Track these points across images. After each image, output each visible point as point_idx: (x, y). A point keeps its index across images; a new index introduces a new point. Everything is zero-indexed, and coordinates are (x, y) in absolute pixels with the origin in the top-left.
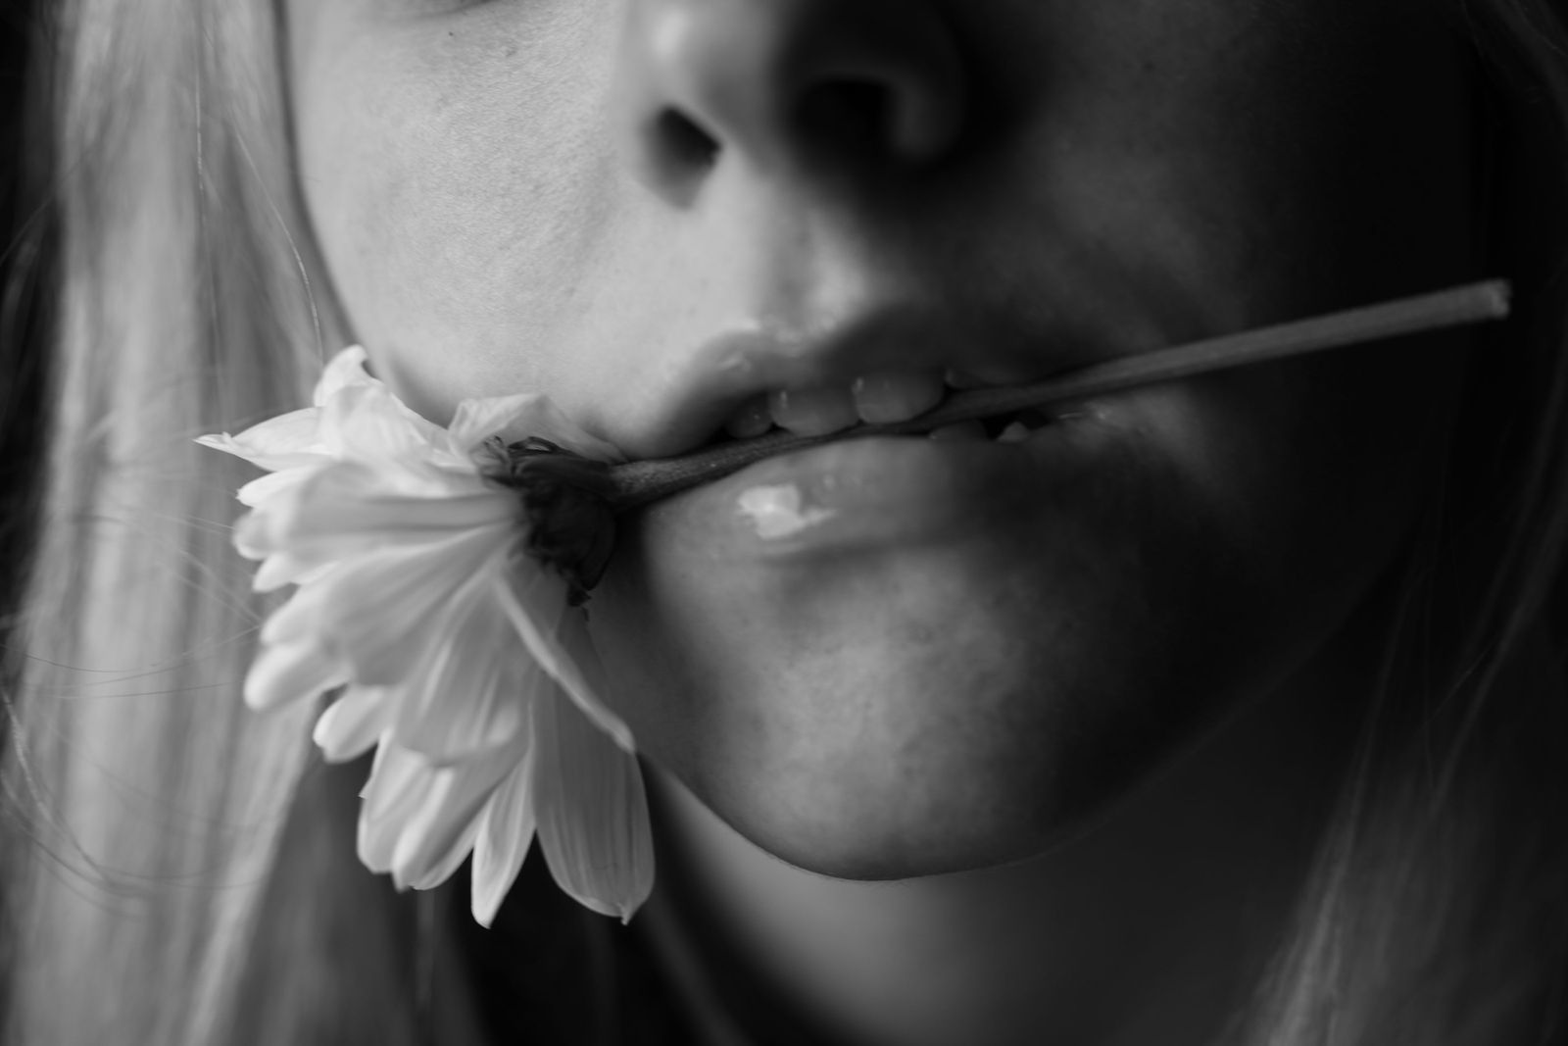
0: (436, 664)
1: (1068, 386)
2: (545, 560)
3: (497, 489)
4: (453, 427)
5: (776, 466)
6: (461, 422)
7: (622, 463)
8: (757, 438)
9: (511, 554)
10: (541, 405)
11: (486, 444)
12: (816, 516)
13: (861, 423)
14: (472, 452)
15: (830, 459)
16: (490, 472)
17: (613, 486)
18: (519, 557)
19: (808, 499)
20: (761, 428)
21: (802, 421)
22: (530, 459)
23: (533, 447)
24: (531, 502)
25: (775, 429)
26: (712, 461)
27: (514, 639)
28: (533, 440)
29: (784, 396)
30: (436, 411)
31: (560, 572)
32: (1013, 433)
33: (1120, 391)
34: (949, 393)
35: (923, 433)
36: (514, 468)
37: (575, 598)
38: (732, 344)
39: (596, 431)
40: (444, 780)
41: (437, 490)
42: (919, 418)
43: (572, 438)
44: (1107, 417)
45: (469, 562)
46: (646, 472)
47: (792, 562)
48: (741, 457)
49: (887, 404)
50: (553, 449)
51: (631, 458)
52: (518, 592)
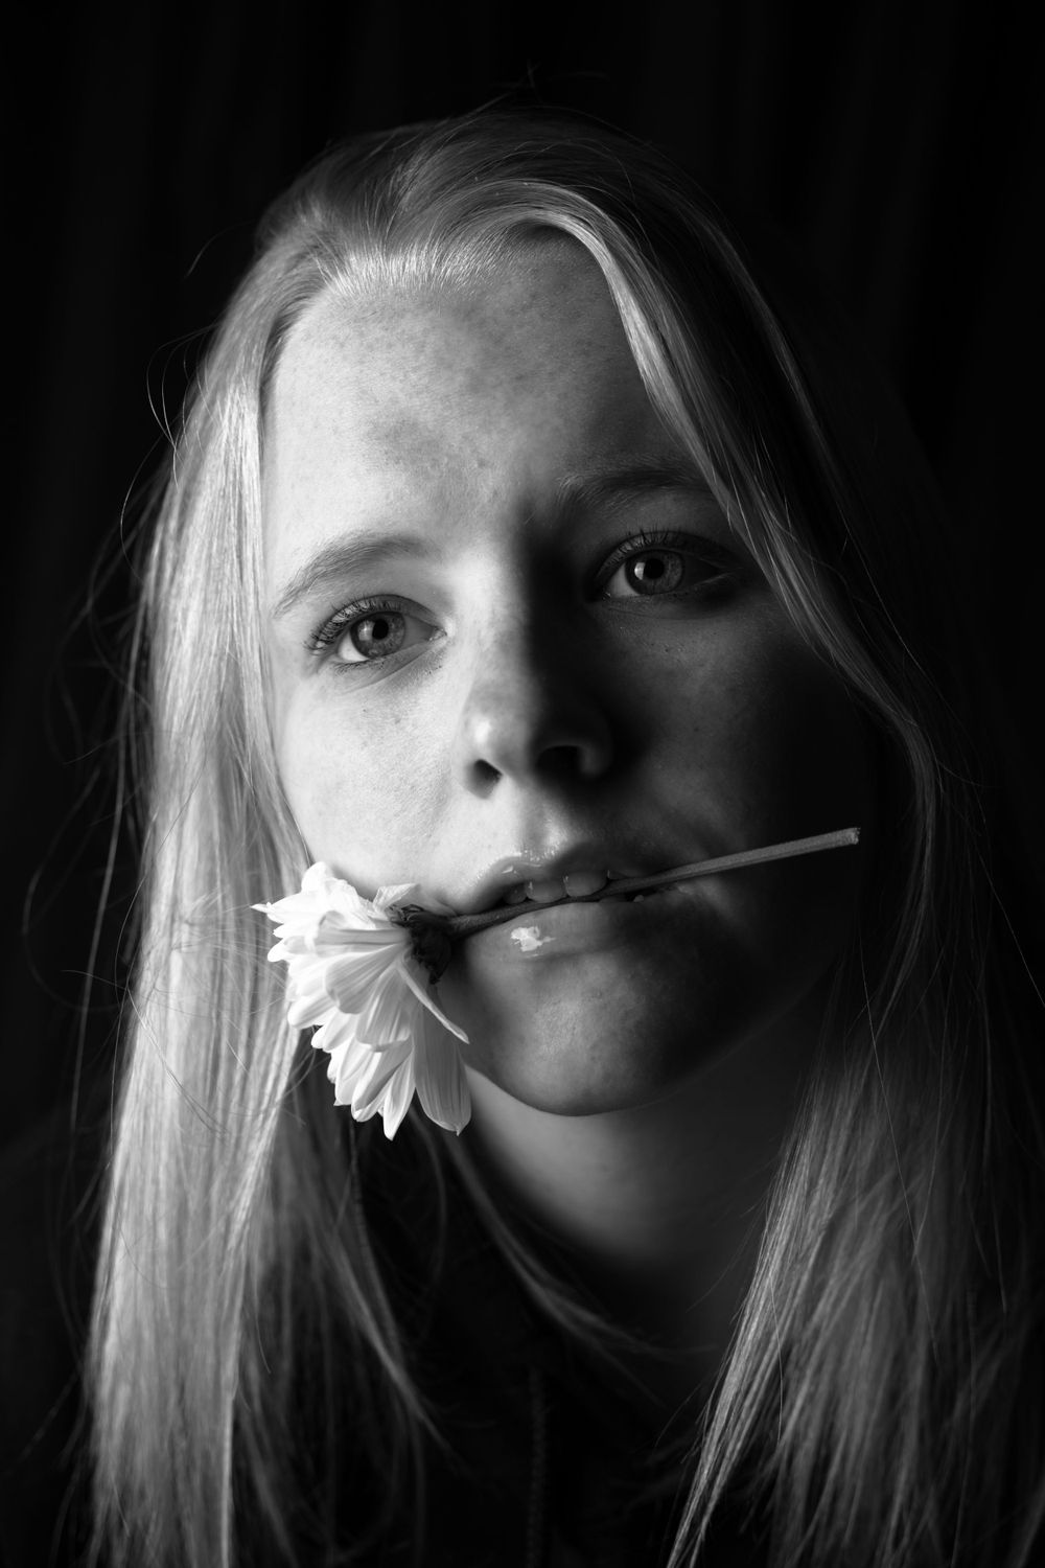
0: (373, 1006)
1: (664, 878)
2: (420, 961)
3: (398, 928)
4: (375, 901)
5: (529, 917)
6: (380, 897)
7: (454, 917)
8: (518, 904)
9: (406, 957)
10: (417, 888)
11: (391, 908)
12: (548, 939)
13: (568, 896)
14: (386, 911)
15: (554, 913)
16: (394, 920)
17: (451, 927)
18: (409, 959)
19: (544, 932)
20: (521, 899)
21: (540, 896)
22: (412, 914)
23: (412, 909)
24: (414, 934)
25: (527, 900)
26: (498, 915)
27: (410, 992)
28: (412, 906)
29: (531, 884)
30: (367, 894)
31: (427, 967)
32: (638, 899)
33: (690, 879)
34: (609, 882)
35: (597, 901)
36: (406, 919)
37: (433, 980)
38: (508, 862)
39: (443, 901)
40: (378, 1056)
41: (372, 927)
42: (594, 894)
43: (431, 904)
44: (685, 890)
45: (387, 960)
46: (466, 920)
47: (536, 961)
48: (511, 913)
49: (579, 887)
50: (422, 910)
51: (459, 914)
52: (411, 973)
